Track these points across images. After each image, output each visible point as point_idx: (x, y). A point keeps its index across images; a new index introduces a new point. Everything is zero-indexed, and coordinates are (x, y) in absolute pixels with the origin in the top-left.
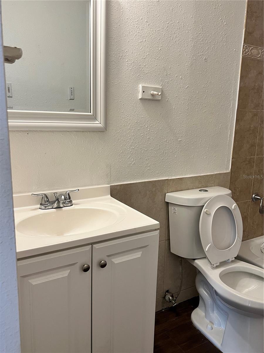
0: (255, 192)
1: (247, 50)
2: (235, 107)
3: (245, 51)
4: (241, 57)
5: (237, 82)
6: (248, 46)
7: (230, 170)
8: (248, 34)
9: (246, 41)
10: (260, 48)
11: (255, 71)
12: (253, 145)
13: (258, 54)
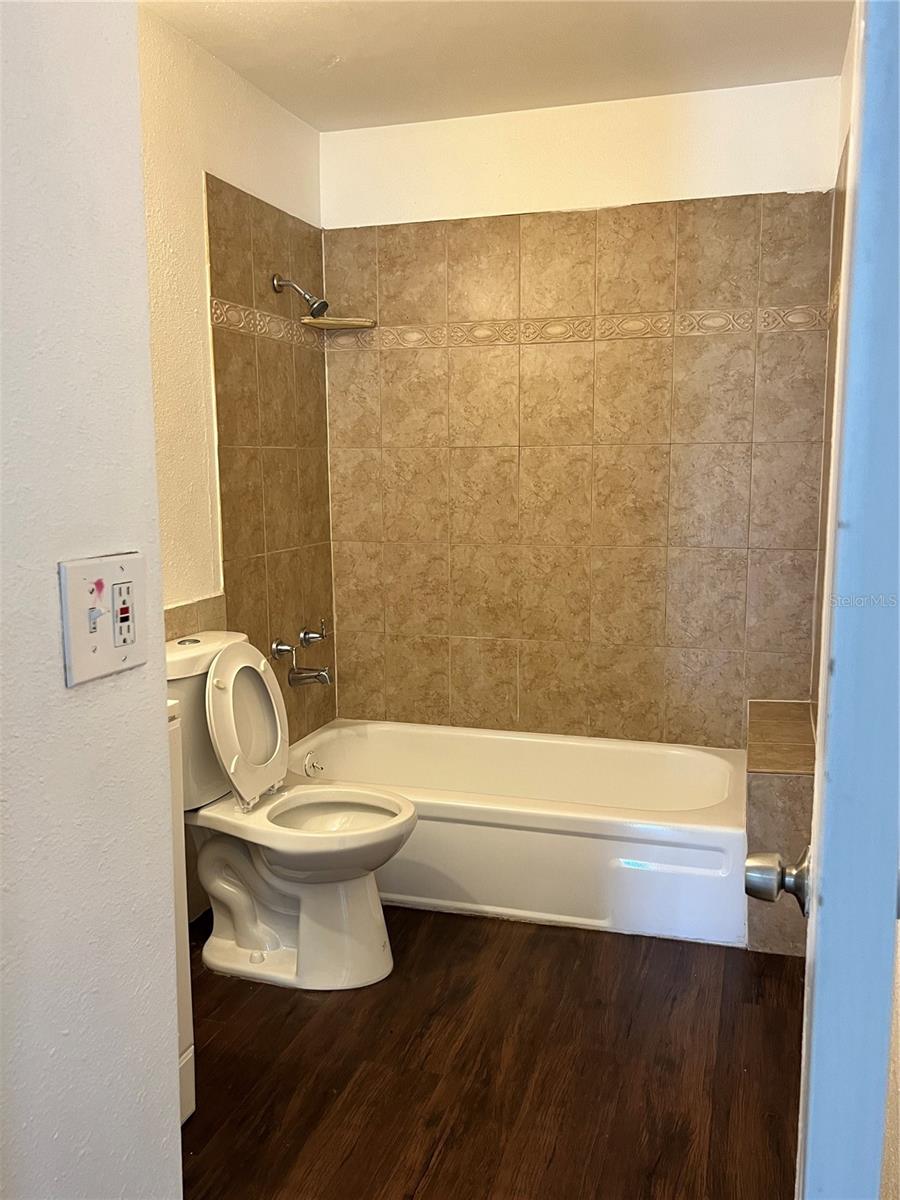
0: (274, 638)
1: (218, 312)
2: (213, 440)
3: (215, 313)
4: (210, 327)
5: (209, 383)
6: (221, 303)
7: (222, 590)
8: (217, 275)
9: (215, 291)
10: (241, 307)
11: (240, 359)
12: (257, 529)
13: (240, 321)
